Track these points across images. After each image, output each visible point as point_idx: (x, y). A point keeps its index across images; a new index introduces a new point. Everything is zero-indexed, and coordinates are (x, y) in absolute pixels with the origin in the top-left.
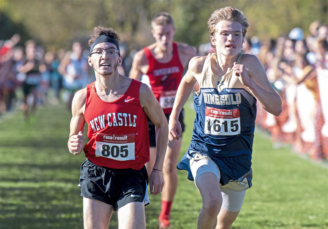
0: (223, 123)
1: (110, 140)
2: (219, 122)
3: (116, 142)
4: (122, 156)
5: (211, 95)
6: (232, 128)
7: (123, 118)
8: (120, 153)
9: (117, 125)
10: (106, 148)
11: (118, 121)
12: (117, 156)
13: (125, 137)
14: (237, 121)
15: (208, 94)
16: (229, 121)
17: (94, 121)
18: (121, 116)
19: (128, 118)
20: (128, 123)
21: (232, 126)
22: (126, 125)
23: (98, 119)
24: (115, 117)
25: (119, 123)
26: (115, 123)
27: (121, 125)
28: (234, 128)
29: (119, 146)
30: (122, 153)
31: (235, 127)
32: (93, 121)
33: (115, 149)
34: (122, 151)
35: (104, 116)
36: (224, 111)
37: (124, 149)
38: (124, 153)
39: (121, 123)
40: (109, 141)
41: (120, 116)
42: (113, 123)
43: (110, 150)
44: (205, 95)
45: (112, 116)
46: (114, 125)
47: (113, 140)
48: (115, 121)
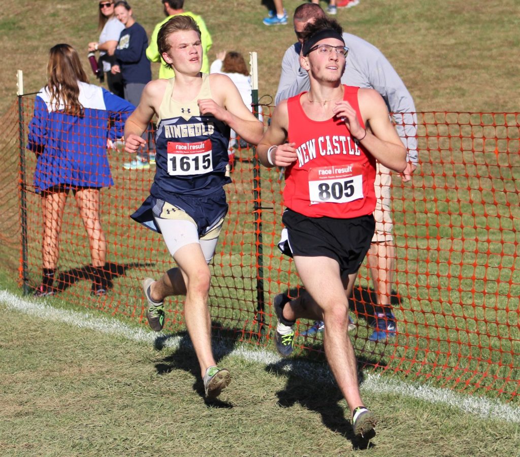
0: (193, 160)
1: (329, 175)
2: (188, 158)
3: (337, 177)
4: (347, 195)
5: (174, 126)
6: (204, 164)
7: (340, 142)
8: (344, 192)
9: (332, 153)
10: (324, 188)
11: (334, 147)
12: (340, 197)
13: (349, 168)
14: (208, 155)
15: (171, 126)
16: (201, 156)
17: (301, 149)
18: (337, 140)
19: (346, 142)
20: (348, 150)
21: (204, 161)
22: (345, 152)
23: (306, 146)
24: (328, 143)
25: (335, 150)
26: (330, 151)
27: (338, 152)
28: (206, 164)
29: (342, 181)
30: (346, 191)
31: (207, 162)
32: (299, 148)
33: (337, 187)
34: (346, 188)
35: (314, 141)
36: (195, 145)
37: (348, 185)
38: (349, 191)
39: (337, 150)
40: (328, 177)
41: (335, 140)
42: (326, 151)
43: (330, 191)
44: (167, 127)
45: (325, 140)
46: (328, 153)
47: (332, 175)
48: (329, 148)
